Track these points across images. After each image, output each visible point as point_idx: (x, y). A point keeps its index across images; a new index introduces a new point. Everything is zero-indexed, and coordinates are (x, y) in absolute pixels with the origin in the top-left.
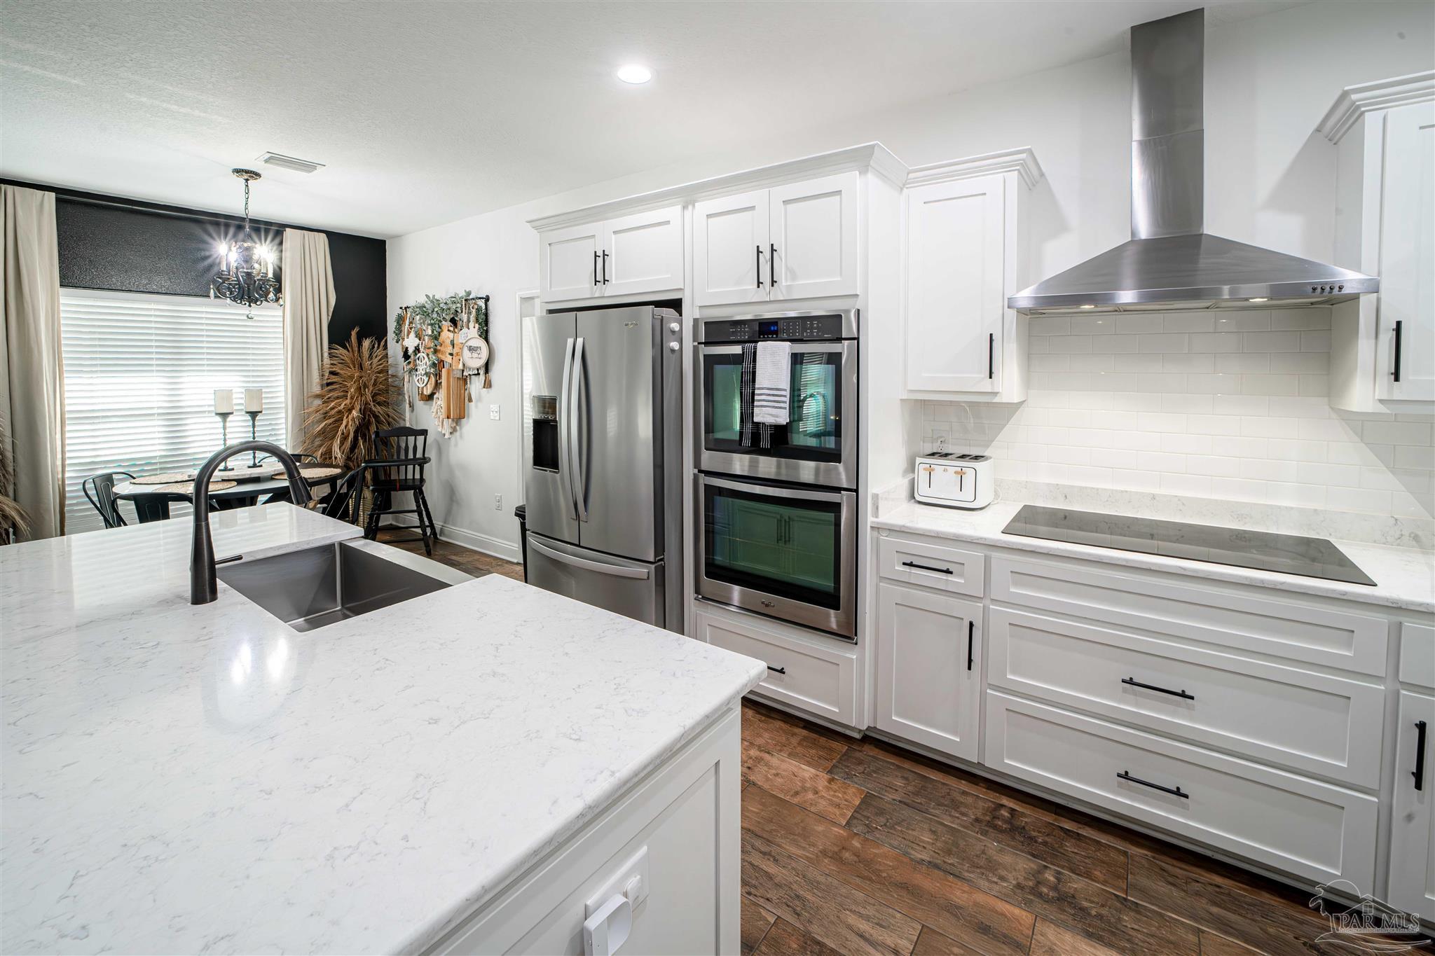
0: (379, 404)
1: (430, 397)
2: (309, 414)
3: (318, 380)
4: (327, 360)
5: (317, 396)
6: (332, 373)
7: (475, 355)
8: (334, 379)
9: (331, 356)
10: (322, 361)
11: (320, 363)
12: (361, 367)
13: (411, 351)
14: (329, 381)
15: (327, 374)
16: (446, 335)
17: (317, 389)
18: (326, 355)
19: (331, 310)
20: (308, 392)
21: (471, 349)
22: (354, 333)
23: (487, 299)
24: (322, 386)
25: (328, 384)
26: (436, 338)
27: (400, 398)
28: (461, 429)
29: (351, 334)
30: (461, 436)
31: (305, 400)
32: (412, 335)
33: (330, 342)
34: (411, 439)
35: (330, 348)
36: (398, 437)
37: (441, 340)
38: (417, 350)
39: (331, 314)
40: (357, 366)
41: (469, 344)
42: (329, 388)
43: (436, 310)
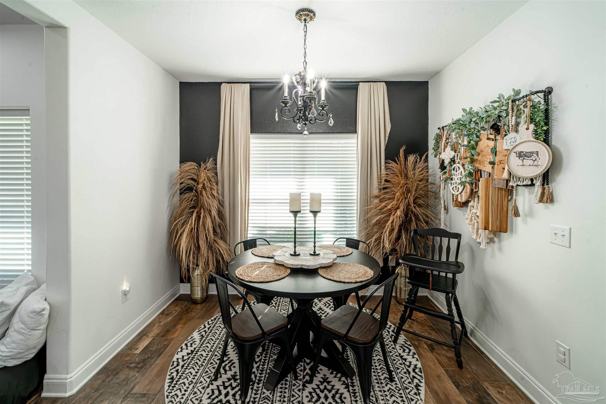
0: (420, 206)
1: (465, 204)
2: (371, 209)
3: (377, 186)
4: (383, 172)
5: (377, 197)
6: (386, 181)
7: (527, 162)
8: (388, 185)
9: (387, 168)
10: (380, 172)
11: (379, 173)
12: (406, 176)
13: (447, 162)
14: (385, 186)
15: (383, 181)
16: (485, 145)
17: (376, 192)
18: (383, 167)
19: (387, 135)
20: (370, 194)
21: (521, 155)
22: (402, 151)
23: (548, 92)
24: (380, 190)
25: (384, 188)
26: (473, 148)
27: (437, 201)
28: (500, 241)
29: (400, 152)
30: (500, 249)
31: (369, 199)
32: (448, 149)
33: (386, 159)
34: (445, 240)
35: (386, 163)
36: (434, 236)
37: (478, 149)
38: (453, 161)
39: (387, 139)
40: (403, 176)
41: (519, 149)
42: (385, 191)
43: (474, 119)
